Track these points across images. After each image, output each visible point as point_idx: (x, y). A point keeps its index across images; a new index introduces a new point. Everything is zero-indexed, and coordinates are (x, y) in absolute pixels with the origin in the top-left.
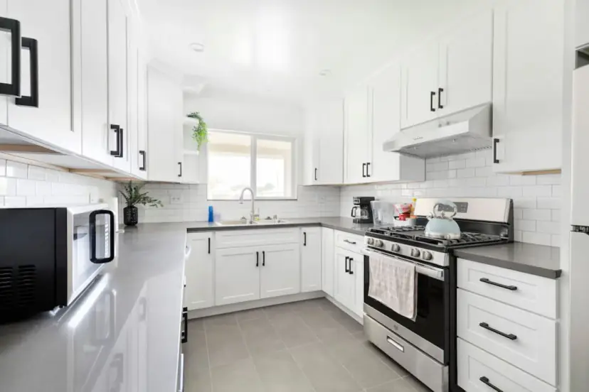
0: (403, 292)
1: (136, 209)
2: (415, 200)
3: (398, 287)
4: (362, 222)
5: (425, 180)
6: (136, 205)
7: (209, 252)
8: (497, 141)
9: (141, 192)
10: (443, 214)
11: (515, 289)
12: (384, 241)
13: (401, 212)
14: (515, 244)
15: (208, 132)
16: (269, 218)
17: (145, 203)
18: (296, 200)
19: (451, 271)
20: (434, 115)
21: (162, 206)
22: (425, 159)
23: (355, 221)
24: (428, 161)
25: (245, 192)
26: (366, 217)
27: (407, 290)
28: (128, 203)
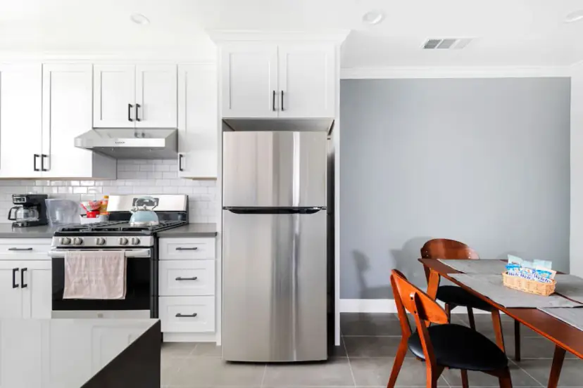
0: (112, 278)
2: (107, 197)
3: (106, 275)
4: (28, 225)
5: (117, 178)
8: (181, 156)
10: (145, 207)
11: (195, 249)
12: (83, 238)
13: (90, 210)
14: (190, 225)
19: (155, 249)
20: (131, 125)
22: (117, 160)
23: (15, 225)
24: (119, 161)
26: (35, 219)
27: (117, 275)
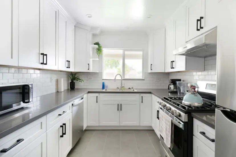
0: (168, 132)
1: (74, 82)
4: (172, 92)
5: (205, 70)
6: (74, 81)
7: (97, 102)
9: (76, 76)
15: (103, 50)
16: (129, 88)
17: (77, 80)
18: (144, 80)
20: (199, 33)
21: (83, 82)
22: (205, 58)
23: (169, 92)
25: (117, 76)
26: (175, 90)
28: (71, 80)
